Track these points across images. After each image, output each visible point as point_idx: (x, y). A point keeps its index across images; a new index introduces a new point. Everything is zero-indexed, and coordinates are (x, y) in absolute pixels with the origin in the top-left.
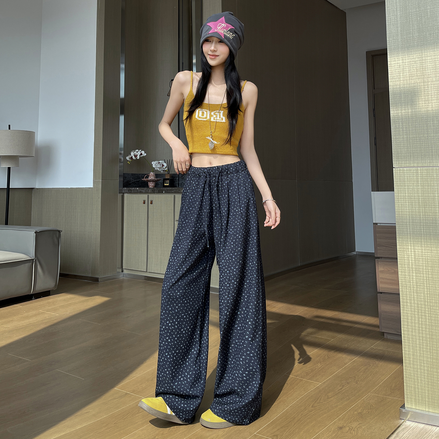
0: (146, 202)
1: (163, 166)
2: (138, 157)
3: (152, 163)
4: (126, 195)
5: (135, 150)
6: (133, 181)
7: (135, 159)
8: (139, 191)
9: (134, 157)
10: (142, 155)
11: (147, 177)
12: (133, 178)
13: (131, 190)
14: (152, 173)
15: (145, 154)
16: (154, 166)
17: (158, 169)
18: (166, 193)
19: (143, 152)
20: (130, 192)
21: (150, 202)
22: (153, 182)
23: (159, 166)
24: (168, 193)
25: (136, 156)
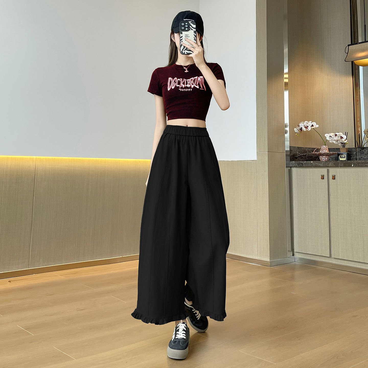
0: (326, 177)
1: (342, 138)
2: (309, 128)
3: (326, 135)
4: (294, 170)
5: (304, 121)
6: (299, 155)
7: (306, 130)
8: (314, 164)
9: (304, 129)
10: (313, 126)
11: (318, 150)
12: (299, 151)
13: (302, 163)
14: (324, 146)
15: (318, 126)
16: (328, 138)
17: (334, 142)
18: (355, 166)
19: (314, 124)
20: (301, 166)
21: (331, 177)
22: (326, 156)
23: (336, 138)
24: (359, 166)
25: (306, 127)
